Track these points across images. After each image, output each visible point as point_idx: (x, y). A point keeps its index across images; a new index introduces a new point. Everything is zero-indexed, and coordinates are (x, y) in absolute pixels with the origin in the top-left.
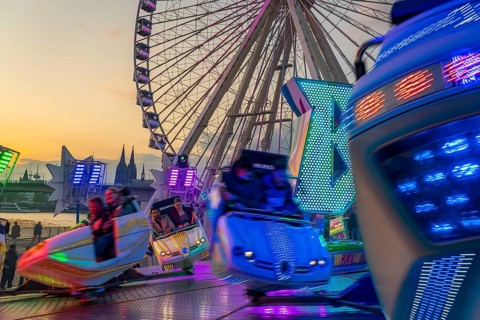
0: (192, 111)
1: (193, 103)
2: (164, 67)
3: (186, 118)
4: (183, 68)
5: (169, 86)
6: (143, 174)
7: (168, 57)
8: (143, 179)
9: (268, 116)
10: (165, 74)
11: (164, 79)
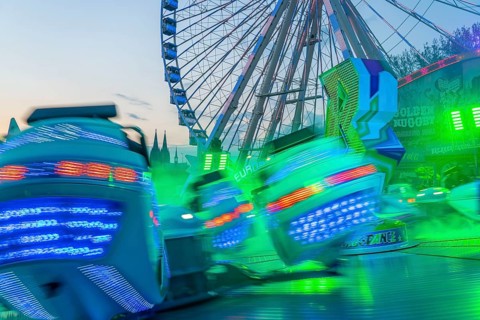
0: (217, 88)
1: (218, 80)
2: (189, 43)
3: (212, 95)
4: (209, 43)
5: (195, 62)
6: (176, 157)
7: (194, 33)
8: (176, 162)
9: (297, 93)
10: (191, 50)
11: (190, 55)
